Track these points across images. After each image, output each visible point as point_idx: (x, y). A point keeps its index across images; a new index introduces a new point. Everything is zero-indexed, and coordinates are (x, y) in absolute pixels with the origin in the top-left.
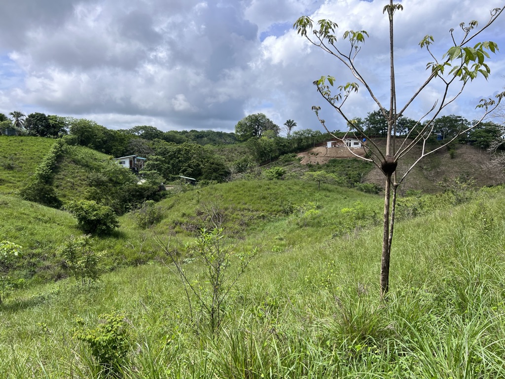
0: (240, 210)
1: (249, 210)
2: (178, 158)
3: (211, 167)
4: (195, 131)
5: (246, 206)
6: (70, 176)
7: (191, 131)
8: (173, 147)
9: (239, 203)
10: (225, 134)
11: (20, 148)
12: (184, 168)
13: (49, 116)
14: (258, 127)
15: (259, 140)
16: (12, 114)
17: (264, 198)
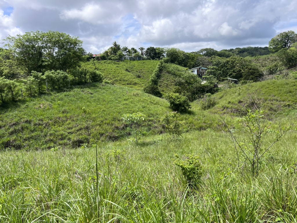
0: (270, 100)
1: (277, 100)
2: (227, 67)
3: (249, 71)
4: (239, 48)
5: (275, 98)
6: (166, 80)
7: (236, 49)
8: (223, 60)
9: (270, 95)
10: (261, 48)
11: (143, 66)
12: (230, 73)
13: (156, 48)
14: (288, 41)
15: (288, 51)
16: (139, 49)
17: (290, 92)
